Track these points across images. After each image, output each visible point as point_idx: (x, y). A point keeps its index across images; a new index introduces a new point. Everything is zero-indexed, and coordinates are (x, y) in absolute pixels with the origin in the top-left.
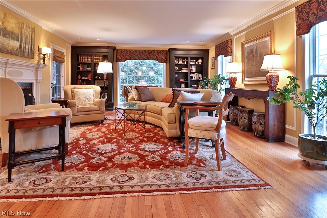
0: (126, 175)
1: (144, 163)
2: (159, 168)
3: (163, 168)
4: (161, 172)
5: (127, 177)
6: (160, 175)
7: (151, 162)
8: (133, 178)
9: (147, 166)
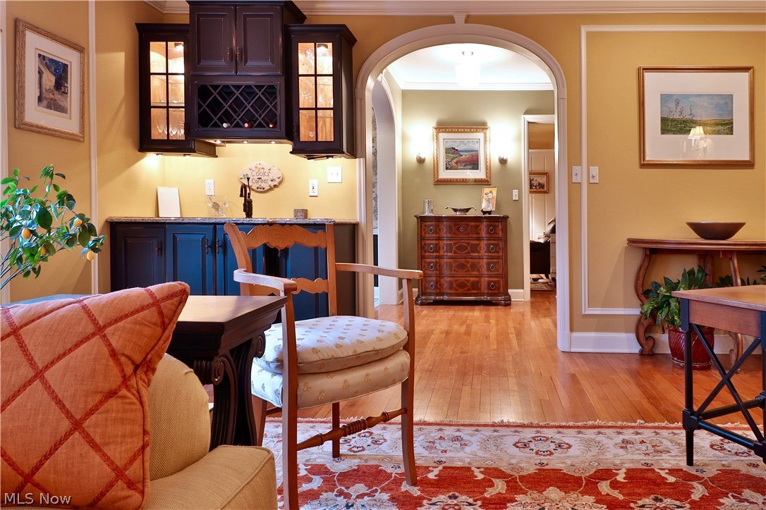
0: (537, 453)
1: (490, 490)
2: (444, 468)
3: (431, 469)
4: (444, 457)
5: (533, 450)
6: (448, 448)
7: (461, 494)
8: (517, 445)
9: (480, 477)
